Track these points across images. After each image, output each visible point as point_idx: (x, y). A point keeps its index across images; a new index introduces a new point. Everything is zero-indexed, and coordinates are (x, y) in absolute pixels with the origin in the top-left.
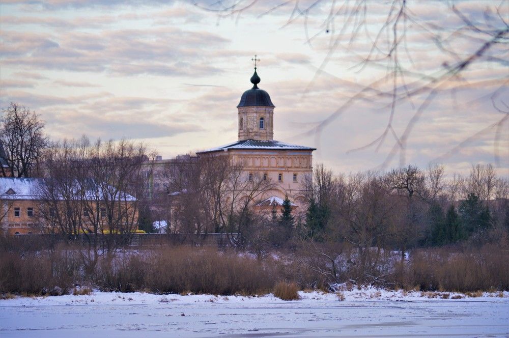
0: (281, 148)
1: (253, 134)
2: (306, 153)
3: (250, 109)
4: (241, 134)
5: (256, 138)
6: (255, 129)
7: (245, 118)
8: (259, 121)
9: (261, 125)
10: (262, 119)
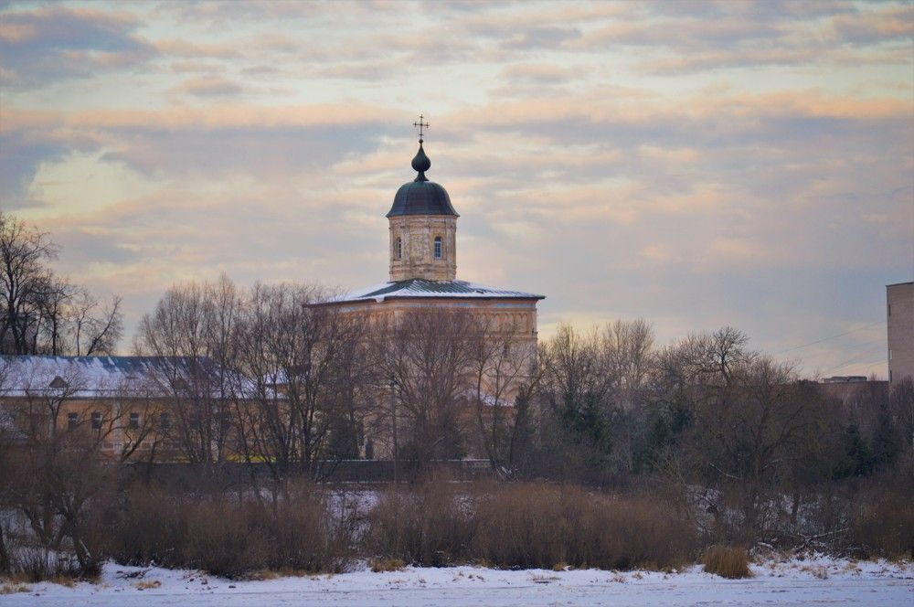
0: (479, 295)
1: (422, 269)
2: (526, 306)
3: (416, 220)
4: (396, 269)
5: (430, 276)
6: (428, 259)
8: (433, 243)
9: (438, 252)
10: (438, 239)
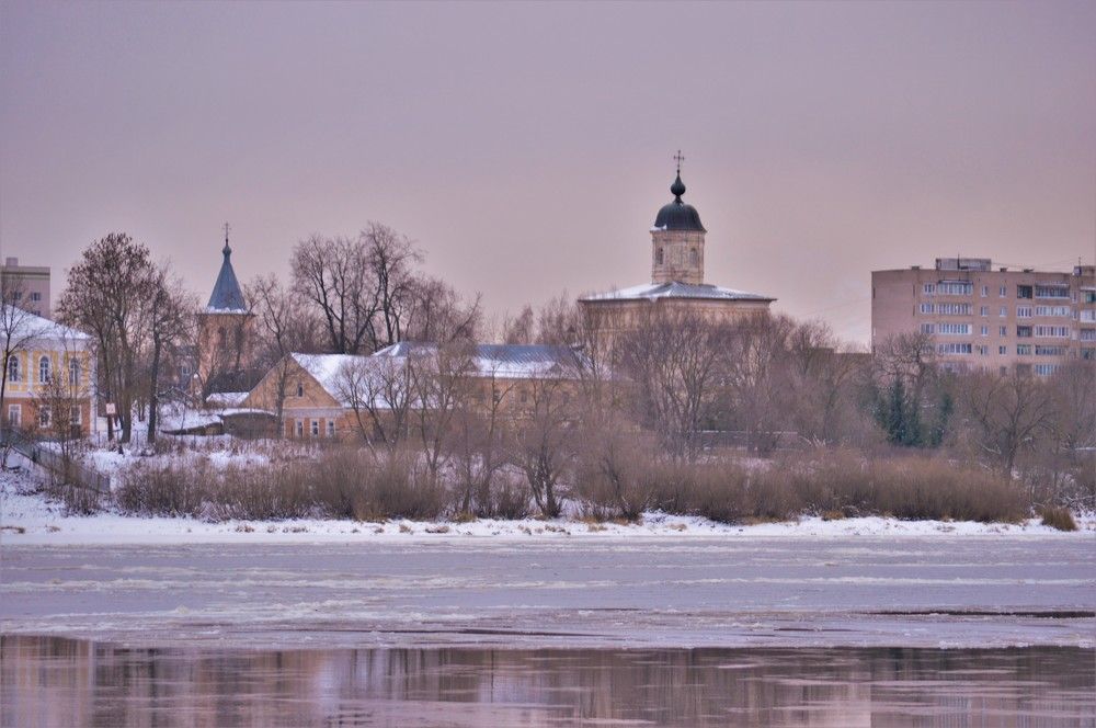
1: (680, 274)
2: (762, 306)
3: (676, 235)
4: (658, 274)
5: (686, 280)
6: (685, 267)
7: (667, 249)
